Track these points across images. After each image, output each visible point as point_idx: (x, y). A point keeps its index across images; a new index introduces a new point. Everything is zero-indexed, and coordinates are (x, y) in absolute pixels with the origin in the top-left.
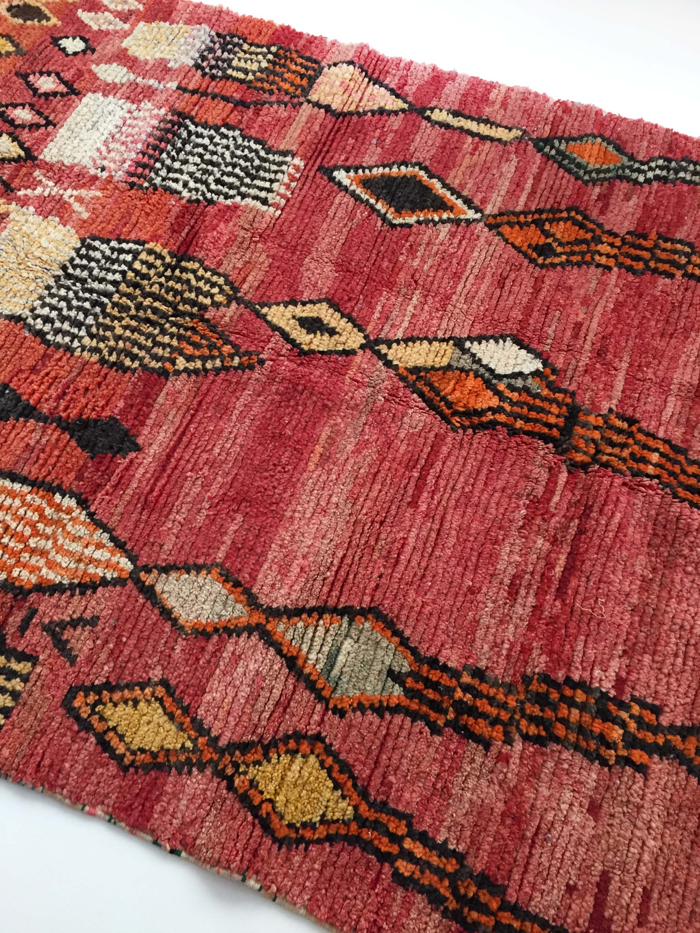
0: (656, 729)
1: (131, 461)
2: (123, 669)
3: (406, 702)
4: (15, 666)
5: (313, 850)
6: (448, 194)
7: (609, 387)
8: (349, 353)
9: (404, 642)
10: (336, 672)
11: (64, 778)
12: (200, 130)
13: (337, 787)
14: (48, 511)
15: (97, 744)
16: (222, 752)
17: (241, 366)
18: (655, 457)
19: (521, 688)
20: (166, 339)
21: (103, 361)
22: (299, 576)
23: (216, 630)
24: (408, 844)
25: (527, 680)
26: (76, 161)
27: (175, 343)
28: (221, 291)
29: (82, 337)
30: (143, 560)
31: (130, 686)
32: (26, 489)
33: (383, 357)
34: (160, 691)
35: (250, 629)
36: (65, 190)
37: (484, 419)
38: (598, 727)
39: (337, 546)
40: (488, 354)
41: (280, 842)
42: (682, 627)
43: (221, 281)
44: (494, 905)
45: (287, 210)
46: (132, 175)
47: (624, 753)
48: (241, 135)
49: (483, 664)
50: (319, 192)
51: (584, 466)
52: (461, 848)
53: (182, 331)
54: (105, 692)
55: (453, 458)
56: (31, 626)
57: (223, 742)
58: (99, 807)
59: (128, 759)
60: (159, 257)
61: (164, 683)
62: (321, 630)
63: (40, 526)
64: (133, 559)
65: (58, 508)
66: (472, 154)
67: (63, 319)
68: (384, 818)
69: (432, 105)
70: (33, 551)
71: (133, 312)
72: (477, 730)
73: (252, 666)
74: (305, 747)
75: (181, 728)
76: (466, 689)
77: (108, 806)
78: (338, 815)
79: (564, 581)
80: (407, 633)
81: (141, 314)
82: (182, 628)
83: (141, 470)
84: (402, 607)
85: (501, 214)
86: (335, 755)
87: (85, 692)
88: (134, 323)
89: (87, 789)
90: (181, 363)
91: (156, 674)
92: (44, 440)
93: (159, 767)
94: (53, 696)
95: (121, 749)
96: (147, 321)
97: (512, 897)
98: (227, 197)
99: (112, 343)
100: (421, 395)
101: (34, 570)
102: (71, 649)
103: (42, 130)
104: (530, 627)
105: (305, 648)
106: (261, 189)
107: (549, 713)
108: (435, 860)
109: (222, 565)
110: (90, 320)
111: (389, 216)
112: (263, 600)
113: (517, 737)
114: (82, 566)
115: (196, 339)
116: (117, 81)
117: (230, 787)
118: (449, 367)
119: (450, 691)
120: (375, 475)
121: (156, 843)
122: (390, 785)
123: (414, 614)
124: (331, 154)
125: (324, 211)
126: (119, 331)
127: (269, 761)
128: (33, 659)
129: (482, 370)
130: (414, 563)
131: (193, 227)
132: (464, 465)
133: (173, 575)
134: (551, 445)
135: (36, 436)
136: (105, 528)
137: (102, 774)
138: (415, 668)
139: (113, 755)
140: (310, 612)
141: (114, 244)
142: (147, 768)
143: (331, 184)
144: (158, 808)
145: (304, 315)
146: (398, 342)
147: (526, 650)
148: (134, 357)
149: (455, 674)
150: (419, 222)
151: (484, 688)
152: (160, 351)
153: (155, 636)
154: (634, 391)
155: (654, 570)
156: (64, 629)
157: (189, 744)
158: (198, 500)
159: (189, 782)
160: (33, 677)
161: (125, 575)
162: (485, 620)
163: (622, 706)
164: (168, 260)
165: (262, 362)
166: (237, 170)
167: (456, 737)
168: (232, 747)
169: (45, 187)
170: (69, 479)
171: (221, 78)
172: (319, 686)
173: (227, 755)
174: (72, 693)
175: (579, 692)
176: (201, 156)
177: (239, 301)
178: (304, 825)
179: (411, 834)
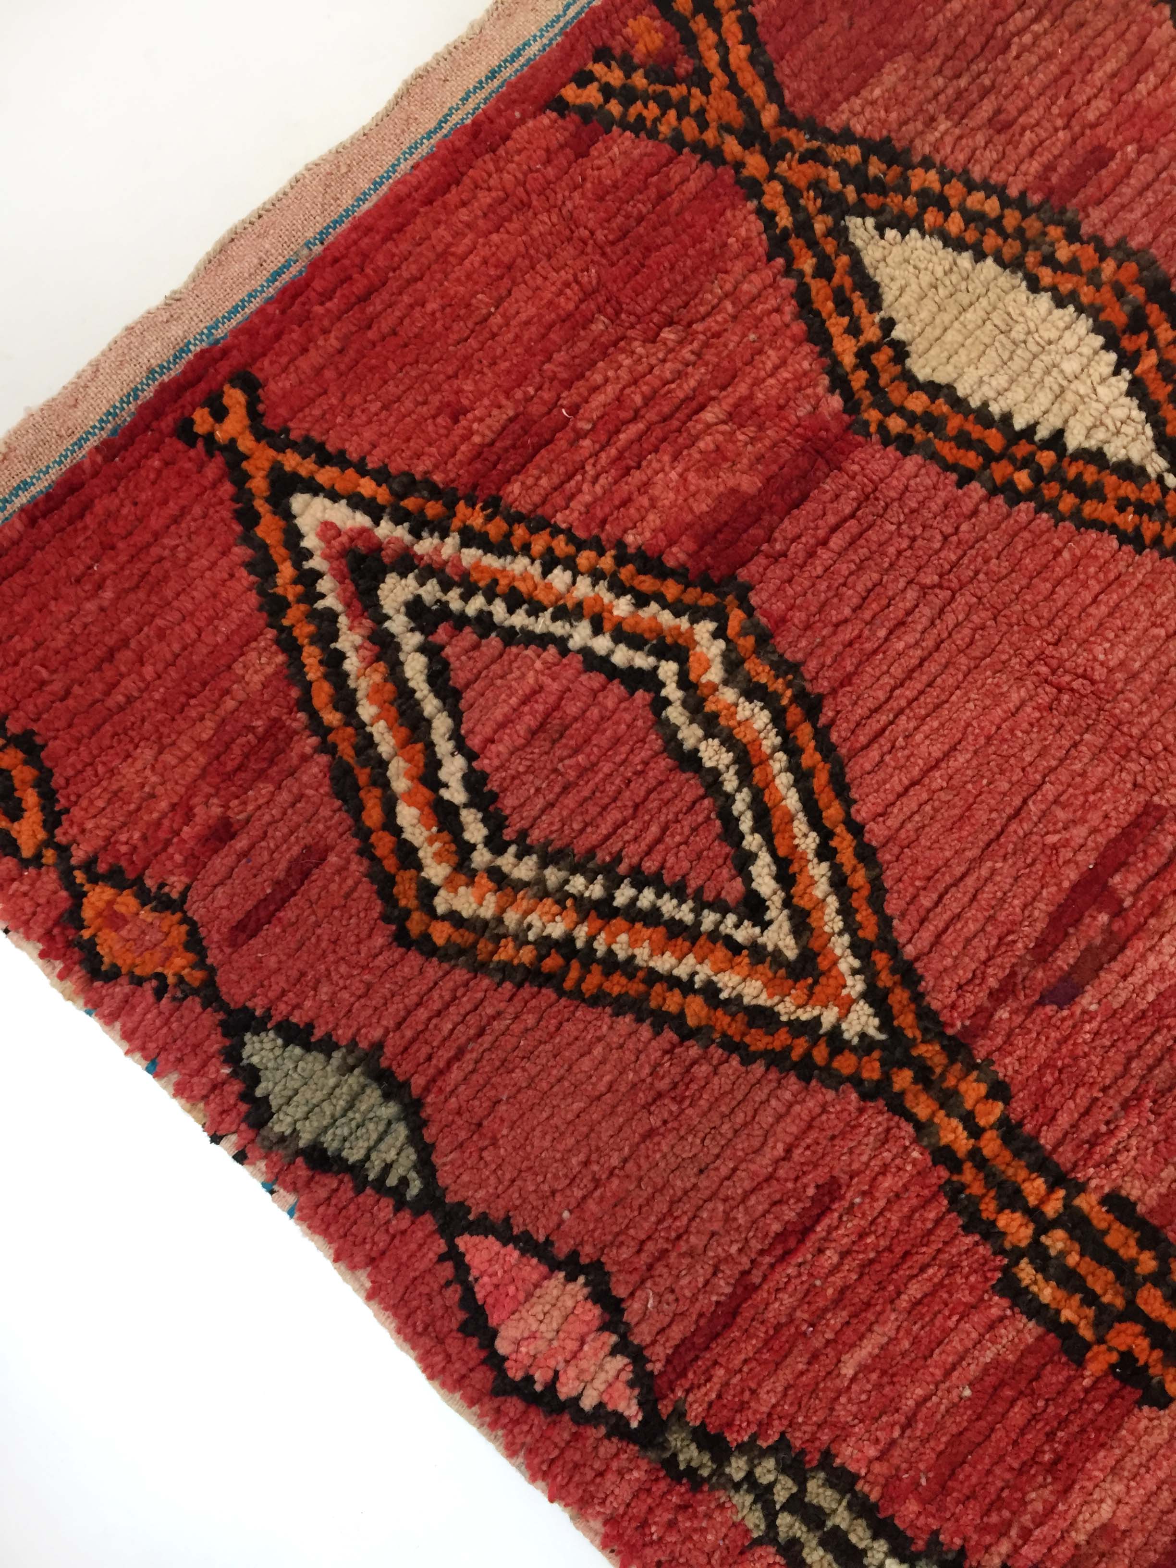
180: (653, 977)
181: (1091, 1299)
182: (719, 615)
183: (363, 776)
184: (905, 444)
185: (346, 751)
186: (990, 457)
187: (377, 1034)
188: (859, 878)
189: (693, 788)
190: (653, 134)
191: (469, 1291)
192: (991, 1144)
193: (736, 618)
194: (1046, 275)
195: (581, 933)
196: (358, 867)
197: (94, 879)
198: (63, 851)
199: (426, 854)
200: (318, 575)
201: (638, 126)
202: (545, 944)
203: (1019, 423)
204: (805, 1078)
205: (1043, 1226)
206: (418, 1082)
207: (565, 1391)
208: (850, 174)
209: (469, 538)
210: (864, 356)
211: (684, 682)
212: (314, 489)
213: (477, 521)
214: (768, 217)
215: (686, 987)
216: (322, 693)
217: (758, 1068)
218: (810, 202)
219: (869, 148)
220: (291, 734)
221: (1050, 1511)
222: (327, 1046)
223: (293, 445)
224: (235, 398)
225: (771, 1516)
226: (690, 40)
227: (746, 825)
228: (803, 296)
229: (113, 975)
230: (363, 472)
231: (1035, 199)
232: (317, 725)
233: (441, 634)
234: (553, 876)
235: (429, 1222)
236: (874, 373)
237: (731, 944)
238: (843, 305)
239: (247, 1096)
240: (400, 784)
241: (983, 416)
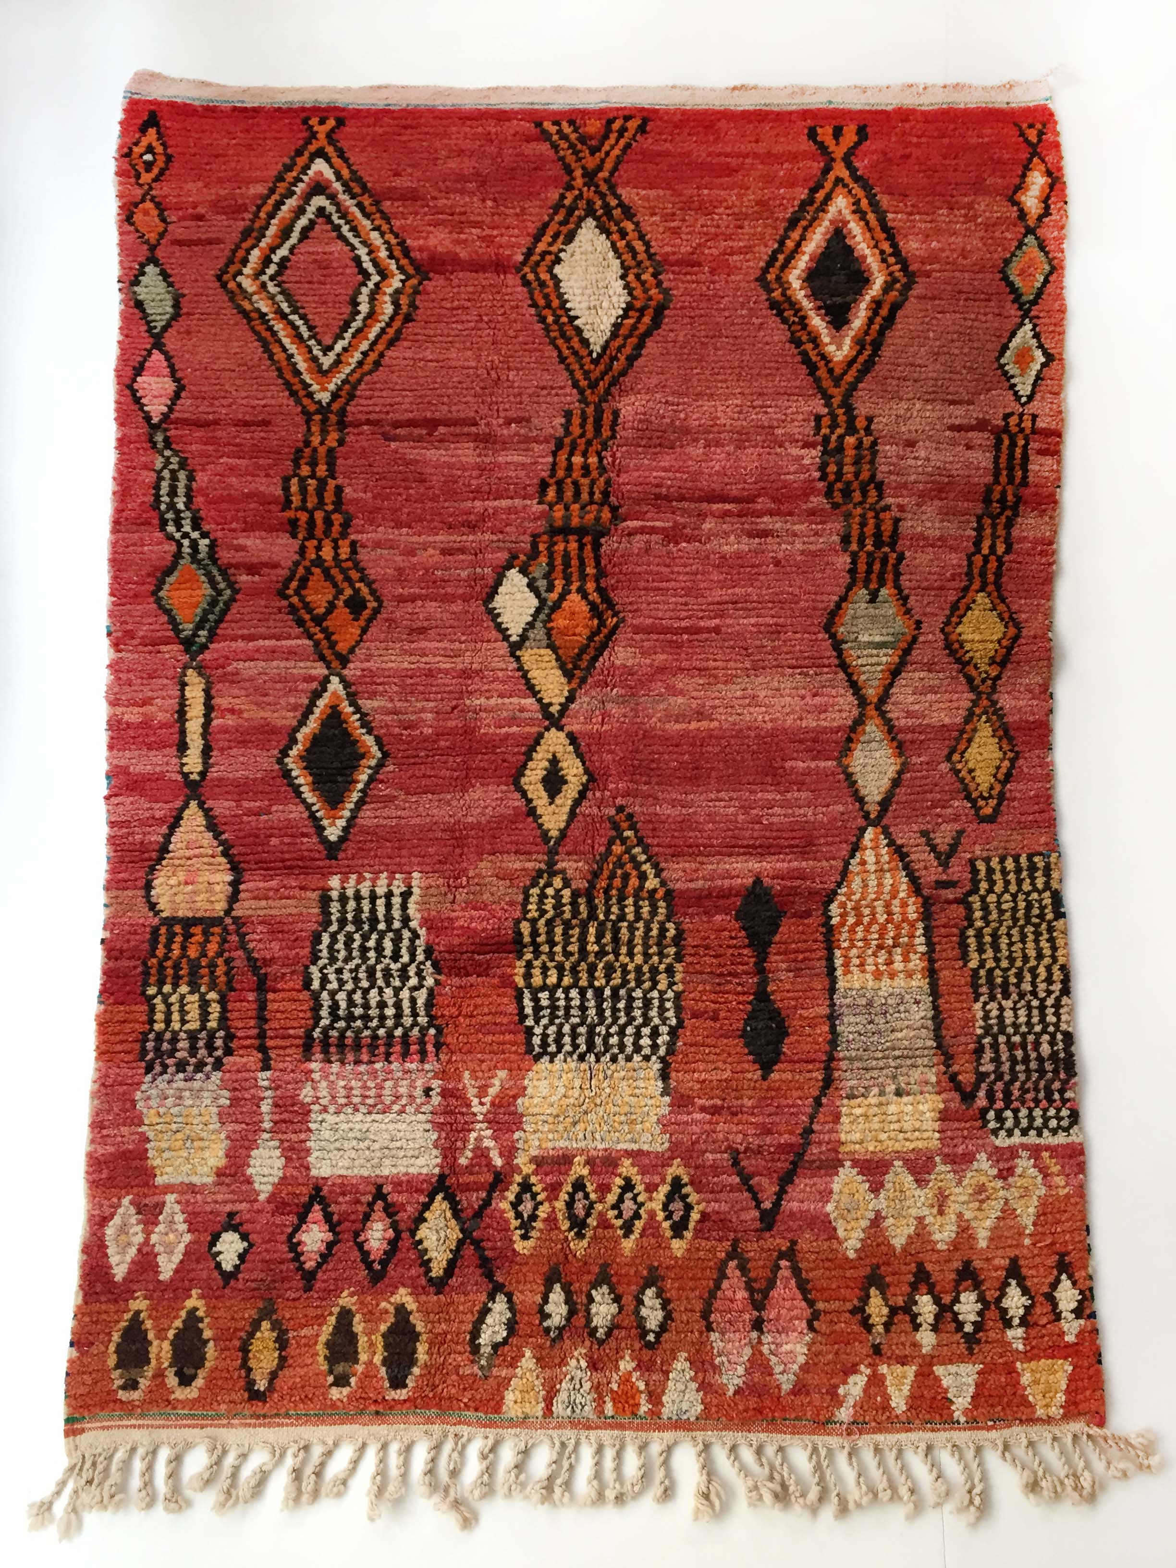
0: (833, 416)
1: (773, 878)
2: (951, 792)
3: (890, 584)
4: (983, 874)
5: (1014, 607)
6: (312, 718)
7: (510, 510)
8: (573, 738)
9: (844, 599)
10: (890, 638)
12: (324, 1012)
13: (969, 608)
14: (851, 920)
15: (1010, 782)
16: (979, 694)
17: (632, 827)
18: (577, 460)
19: (844, 508)
20: (630, 910)
21: (679, 958)
22: (822, 695)
23: (893, 739)
24: (985, 551)
25: (835, 506)
26: (428, 1126)
27: (630, 901)
28: (549, 884)
29: (660, 992)
30: (861, 822)
31: (962, 780)
32: (838, 953)
33: (564, 707)
34: (956, 757)
35: (883, 714)
36: (475, 1115)
37: (599, 601)
38: (850, 452)
39: (784, 675)
40: (517, 618)
41: (1019, 629)
42: (740, 413)
43: (535, 891)
44: (999, 488)
45: (407, 868)
46: (423, 1053)
47: (862, 432)
48: (314, 963)
49: (836, 538)
50: (369, 845)
51: (614, 510)
52: (973, 519)
53: (614, 900)
54: (973, 796)
55: (653, 613)
56: (949, 878)
57: (972, 696)
59: (1010, 755)
60: (529, 965)
61: (949, 758)
62: (860, 662)
63: (866, 920)
64: (863, 830)
65: (844, 916)
66: (241, 712)
67: (647, 1021)
68: (976, 571)
69: (179, 778)
70: (890, 913)
71: (611, 957)
72: (890, 528)
73: (911, 699)
74: (953, 637)
75: (975, 730)
76: (861, 543)
77: (1043, 753)
78: (987, 600)
79: (736, 500)
80: (836, 598)
81: (609, 948)
82: (903, 764)
83: (779, 865)
84: (814, 609)
85: (322, 658)
86: (949, 618)
87: (979, 811)
88: (624, 950)
89: (1040, 772)
90: (652, 883)
91: (944, 767)
92: (784, 966)
93: (1006, 732)
94: (991, 831)
95: (1006, 763)
96: (616, 939)
97: (989, 479)
98: (415, 936)
99: (656, 959)
100: (595, 659)
101: (904, 905)
102: (953, 838)
103: (393, 1198)
104: (791, 514)
105: (879, 668)
106: (389, 906)
107: (856, 485)
108: (988, 531)
109: (839, 759)
110: (638, 993)
111: (373, 762)
112: (855, 712)
113: (883, 503)
114: (886, 867)
115: (617, 882)
116: (278, 1153)
117: (998, 677)
118: (551, 646)
119: (869, 554)
120: (700, 670)
121: (1051, 711)
122: (953, 575)
123: (819, 598)
124: (306, 854)
125: (394, 830)
126: (639, 959)
127: (972, 658)
128: (972, 862)
129: (542, 616)
130: (773, 612)
131: (473, 952)
132: (657, 603)
133: (863, 792)
134: (603, 540)
135: (783, 976)
136: (847, 864)
137: (1027, 767)
138: (861, 584)
139: (1012, 766)
140: (849, 676)
141: (530, 1022)
142: (1010, 740)
143: (351, 837)
144: (1031, 719)
145: (544, 794)
146: (540, 701)
147: (812, 513)
148: (663, 930)
149: (854, 556)
150: (369, 732)
151: (855, 533)
152: (645, 911)
153: (918, 782)
154: (506, 490)
155: (696, 440)
156: (940, 853)
157: (984, 718)
158: (786, 804)
159: (1007, 706)
160: (985, 854)
161: (879, 830)
162: (799, 546)
163: (826, 440)
164: (529, 956)
165: (620, 809)
166: (371, 943)
167: (900, 542)
168: (973, 688)
169: (479, 1139)
170: (814, 921)
171: (227, 1029)
172: (905, 645)
173: (980, 689)
174: (984, 820)
175: (829, 470)
176: (366, 992)
177: (551, 864)
178: (1002, 620)
179: (978, 551)
180: (279, 342)
181: (304, 500)
182: (409, 277)
183: (255, 234)
184: (526, 283)
185: (257, 225)
186: (548, 306)
187: (186, 291)
188: (366, 367)
189: (348, 310)
190: (557, 152)
191: (145, 360)
192: (322, 450)
193: (414, 281)
194: (631, 277)
195: (271, 316)
196: (227, 253)
197: (152, 200)
198: (151, 188)
199: (249, 265)
200: (302, 181)
201: (555, 147)
202: (258, 310)
203: (568, 305)
204: (291, 395)
205: (313, 476)
206: (185, 310)
207: (143, 401)
208: (606, 206)
209: (360, 205)
210: (544, 254)
211: (377, 285)
212: (328, 160)
213: (367, 203)
214: (563, 197)
215: (285, 350)
216: (268, 208)
217: (280, 381)
218: (582, 204)
219: (621, 205)
220: (246, 210)
221: (234, 530)
222: (170, 285)
223: (335, 146)
224: (331, 123)
225: (164, 467)
226: (606, 137)
227: (351, 331)
228: (546, 226)
229: (132, 224)
230: (349, 167)
231: (658, 258)
232: (256, 215)
233: (320, 220)
234: (280, 298)
235: (151, 340)
236: (543, 259)
237: (310, 351)
238: (556, 236)
239: (136, 277)
240: (263, 244)
241: (560, 296)
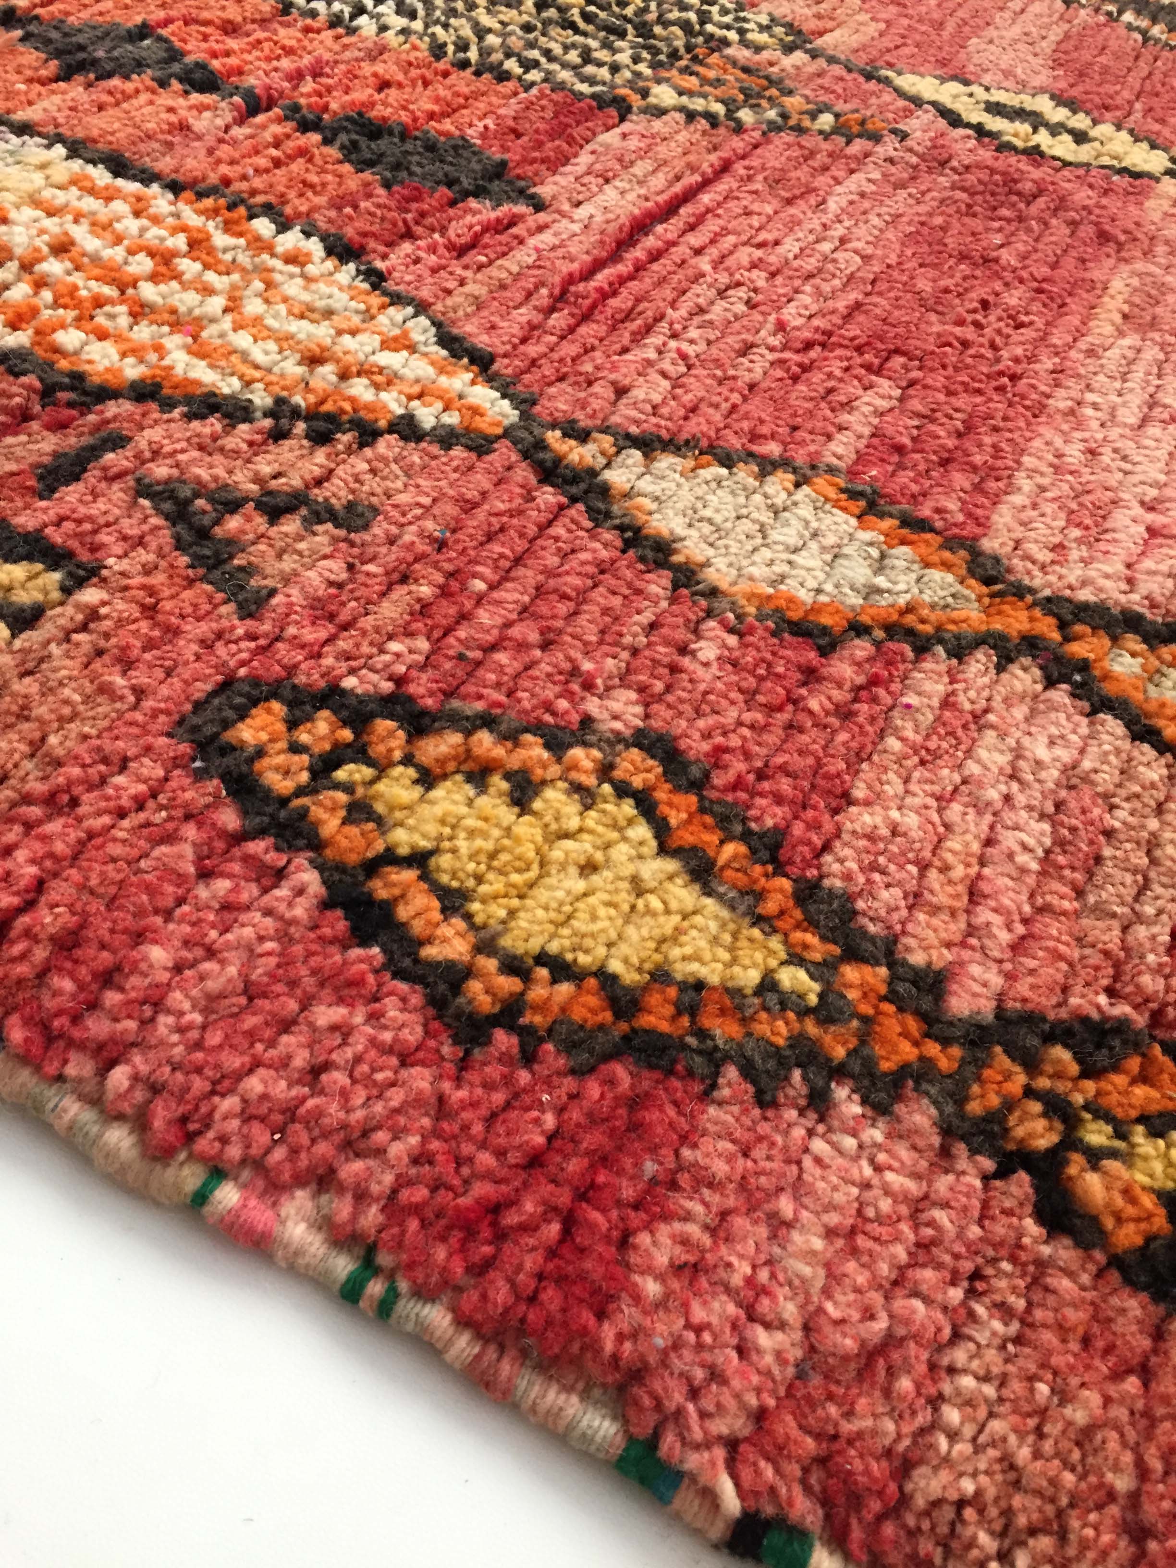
2: (470, 665)
11: (130, 1008)
14: (224, 243)
15: (325, 905)
23: (859, 628)
30: (558, 407)
31: (498, 726)
34: (639, 768)
54: (383, 725)
56: (92, 476)
57: (968, 1002)
58: (302, 1196)
59: (489, 988)
61: (655, 744)
63: (189, 265)
64: (518, 397)
65: (261, 245)
70: (147, 311)
75: (749, 910)
77: (361, 1196)
87: (291, 704)
89: (254, 1084)
91: (618, 710)
93: (650, 1050)
94: (140, 693)
95: (450, 944)
101: (138, 350)
102: (248, 570)
109: (848, 473)
112: (1034, 577)
128: (75, 565)
133: (665, 462)
137: (343, 1030)
139: (409, 962)
142: (584, 1045)
153: (605, 599)
156: (229, 508)
159: (818, 1145)
160: (60, 618)
161: (486, 427)
170: (306, 203)
173: (1001, 1059)
174: (232, 698)
